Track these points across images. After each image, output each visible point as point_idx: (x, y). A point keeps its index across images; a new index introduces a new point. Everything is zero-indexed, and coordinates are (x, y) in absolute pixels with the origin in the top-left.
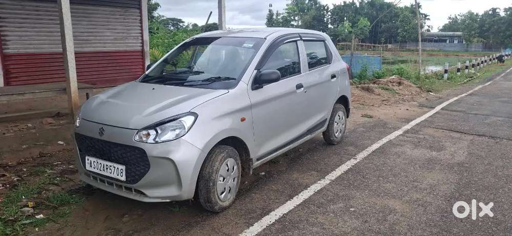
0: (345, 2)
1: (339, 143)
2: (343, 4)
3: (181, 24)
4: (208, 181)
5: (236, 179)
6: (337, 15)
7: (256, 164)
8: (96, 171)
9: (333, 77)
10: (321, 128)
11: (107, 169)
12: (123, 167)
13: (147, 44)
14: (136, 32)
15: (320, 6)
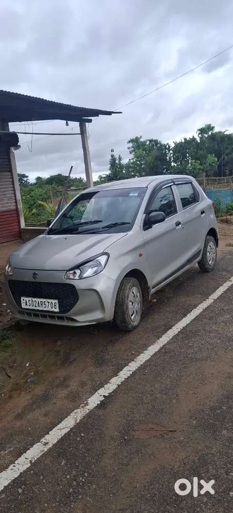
0: (185, 139)
1: (213, 269)
2: (183, 141)
3: (25, 179)
4: (122, 305)
5: (139, 304)
6: (179, 152)
7: (153, 291)
8: (31, 307)
9: (203, 212)
10: (197, 257)
11: (42, 304)
12: (56, 301)
13: (20, 203)
14: (9, 193)
15: (161, 145)
